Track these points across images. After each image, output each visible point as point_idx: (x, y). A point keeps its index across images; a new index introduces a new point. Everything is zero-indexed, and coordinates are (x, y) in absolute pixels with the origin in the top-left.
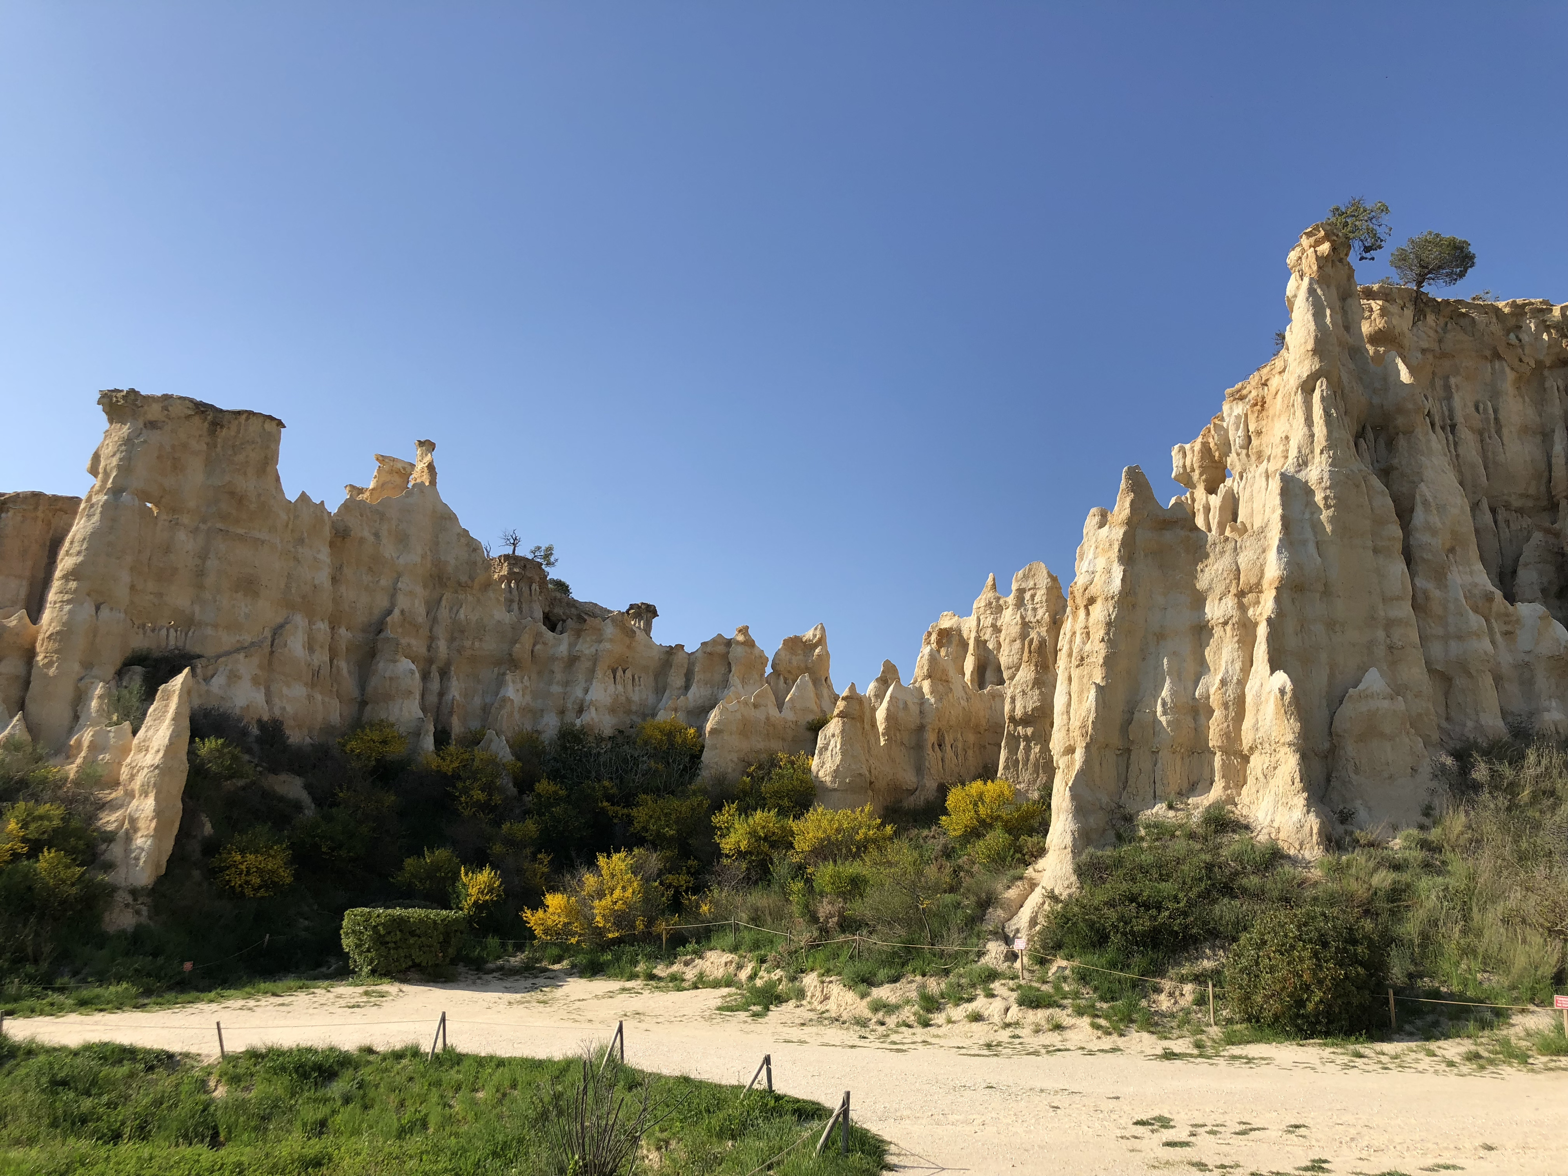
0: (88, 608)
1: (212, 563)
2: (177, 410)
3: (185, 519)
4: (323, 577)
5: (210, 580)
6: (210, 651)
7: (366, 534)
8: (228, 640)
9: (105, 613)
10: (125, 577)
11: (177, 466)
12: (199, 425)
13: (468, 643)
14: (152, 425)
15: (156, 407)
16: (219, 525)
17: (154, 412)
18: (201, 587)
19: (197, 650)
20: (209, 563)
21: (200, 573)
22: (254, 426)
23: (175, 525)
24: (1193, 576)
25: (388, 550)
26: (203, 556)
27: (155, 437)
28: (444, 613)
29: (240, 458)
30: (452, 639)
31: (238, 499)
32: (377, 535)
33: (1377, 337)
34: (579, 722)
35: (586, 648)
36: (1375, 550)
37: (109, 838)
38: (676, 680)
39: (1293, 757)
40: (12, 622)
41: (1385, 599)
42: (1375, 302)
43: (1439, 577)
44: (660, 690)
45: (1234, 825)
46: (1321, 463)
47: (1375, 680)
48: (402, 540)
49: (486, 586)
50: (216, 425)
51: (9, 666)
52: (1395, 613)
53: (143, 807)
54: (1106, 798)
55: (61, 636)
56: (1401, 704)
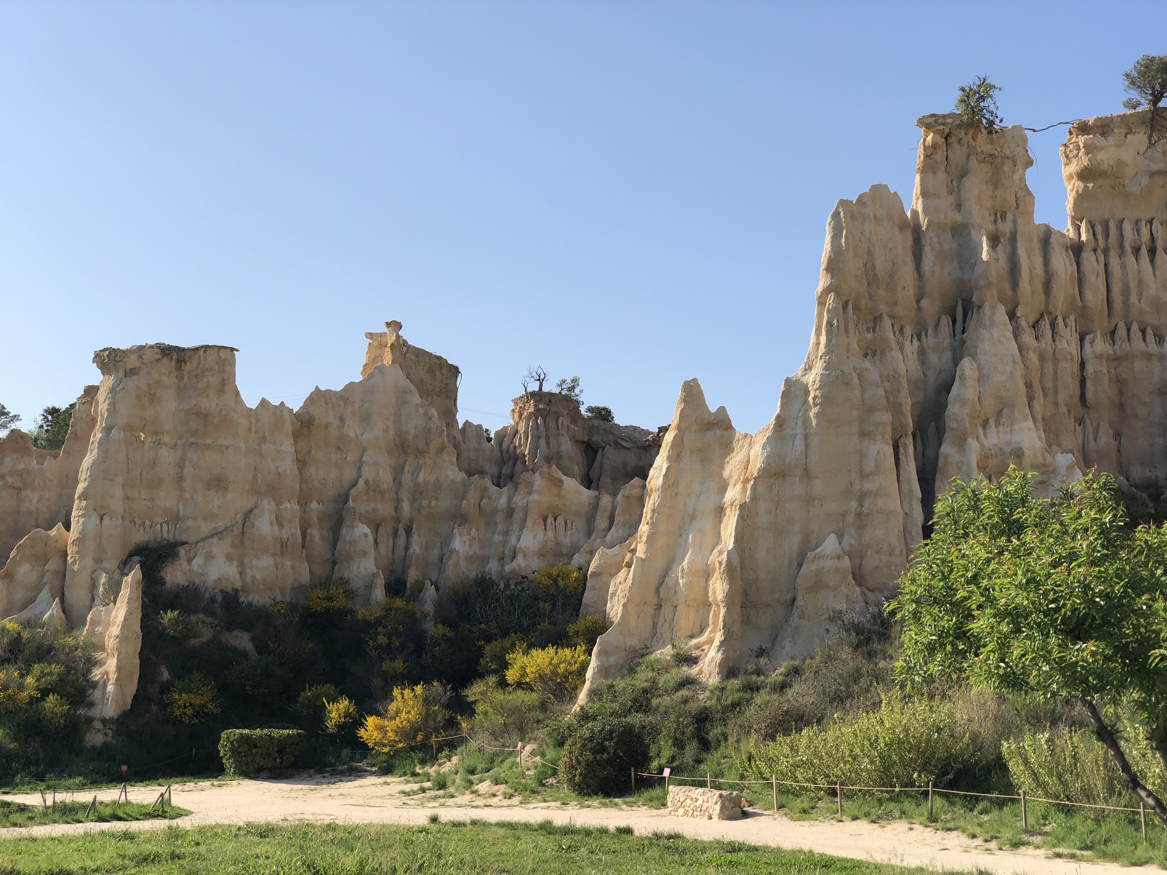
0: (95, 519)
1: (188, 471)
2: (149, 356)
3: (166, 439)
5: (188, 484)
6: (191, 538)
7: (331, 419)
8: (206, 528)
9: (106, 521)
10: (118, 493)
11: (154, 399)
12: (169, 364)
13: (425, 503)
14: (131, 372)
15: (134, 358)
16: (192, 440)
17: (132, 362)
18: (181, 490)
19: (183, 538)
20: (186, 471)
21: (181, 479)
22: (212, 356)
23: (159, 444)
24: (722, 467)
25: (353, 428)
26: (181, 466)
27: (132, 382)
28: (406, 478)
29: (202, 384)
30: (413, 500)
31: (203, 416)
32: (342, 419)
33: (1084, 175)
34: (508, 568)
35: (519, 500)
36: (863, 434)
37: (94, 685)
38: (601, 523)
39: (723, 611)
40: (53, 532)
41: (863, 475)
42: (1081, 140)
43: (961, 442)
44: (589, 532)
45: (692, 661)
46: (819, 367)
47: (830, 544)
48: (366, 418)
49: (442, 450)
50: (180, 362)
51: (53, 565)
52: (869, 486)
53: (112, 664)
54: (634, 642)
55: (79, 541)
56: (846, 562)
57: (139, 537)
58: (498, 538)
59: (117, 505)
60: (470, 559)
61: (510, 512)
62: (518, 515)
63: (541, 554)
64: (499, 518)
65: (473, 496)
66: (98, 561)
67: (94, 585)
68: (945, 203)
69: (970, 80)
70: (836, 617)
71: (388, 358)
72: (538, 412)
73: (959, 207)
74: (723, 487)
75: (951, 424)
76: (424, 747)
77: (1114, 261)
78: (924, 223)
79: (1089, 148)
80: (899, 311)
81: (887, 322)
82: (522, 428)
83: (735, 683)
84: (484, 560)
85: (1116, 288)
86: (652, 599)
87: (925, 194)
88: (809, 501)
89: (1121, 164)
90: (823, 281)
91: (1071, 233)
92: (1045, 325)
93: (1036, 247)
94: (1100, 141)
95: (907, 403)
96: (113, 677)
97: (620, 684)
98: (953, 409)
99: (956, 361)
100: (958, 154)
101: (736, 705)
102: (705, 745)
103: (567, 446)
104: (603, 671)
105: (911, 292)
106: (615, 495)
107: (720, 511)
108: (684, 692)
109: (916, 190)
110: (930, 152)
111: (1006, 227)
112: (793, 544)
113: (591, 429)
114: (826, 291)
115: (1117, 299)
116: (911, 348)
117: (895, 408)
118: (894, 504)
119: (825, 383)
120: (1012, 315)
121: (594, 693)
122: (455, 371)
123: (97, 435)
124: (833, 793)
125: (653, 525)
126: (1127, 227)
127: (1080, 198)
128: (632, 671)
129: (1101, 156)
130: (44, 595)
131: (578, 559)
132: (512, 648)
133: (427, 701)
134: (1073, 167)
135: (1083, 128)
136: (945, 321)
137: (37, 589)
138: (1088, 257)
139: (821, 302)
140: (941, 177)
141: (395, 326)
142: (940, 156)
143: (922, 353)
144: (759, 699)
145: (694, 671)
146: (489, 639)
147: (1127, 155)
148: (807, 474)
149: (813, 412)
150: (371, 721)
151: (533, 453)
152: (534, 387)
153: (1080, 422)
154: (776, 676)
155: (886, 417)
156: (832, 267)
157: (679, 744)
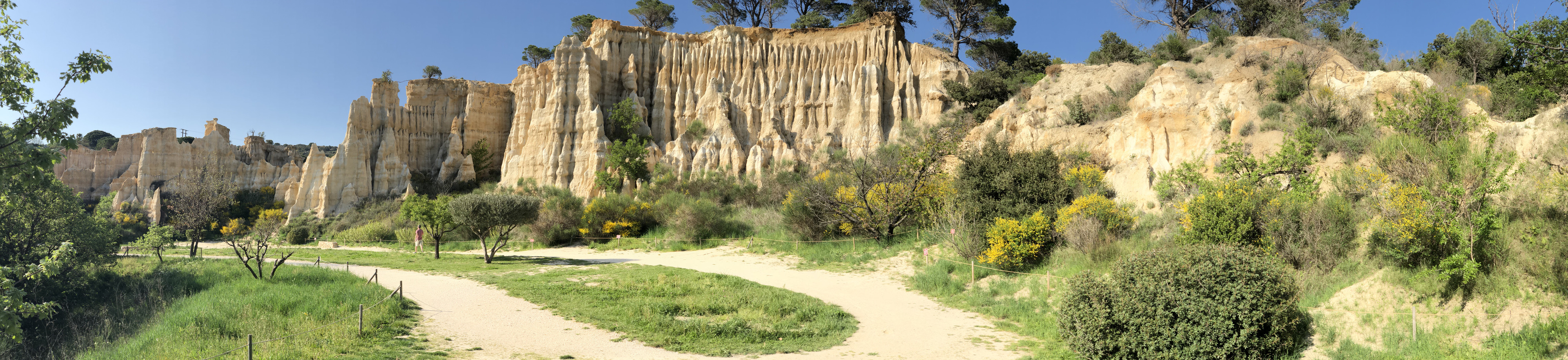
0: (144, 175)
1: (165, 162)
2: (154, 131)
3: (159, 153)
4: (190, 159)
5: (165, 165)
6: (167, 180)
7: (200, 146)
8: (170, 177)
9: (147, 176)
10: (149, 168)
11: (156, 142)
12: (159, 133)
14: (150, 136)
16: (166, 153)
17: (150, 133)
18: (163, 167)
19: (165, 180)
21: (163, 164)
22: (170, 130)
23: (157, 155)
24: (323, 166)
25: (206, 149)
26: (163, 160)
27: (151, 138)
28: (221, 162)
31: (169, 147)
32: (203, 146)
33: (412, 94)
34: (251, 187)
35: (254, 168)
36: (358, 159)
37: (150, 218)
38: (277, 175)
39: (324, 201)
40: (133, 178)
41: (358, 169)
42: (412, 85)
43: (381, 161)
44: (274, 177)
45: (316, 213)
46: (347, 142)
47: (350, 185)
48: (210, 146)
49: (231, 154)
50: (162, 132)
51: (134, 187)
52: (359, 171)
53: (154, 213)
54: (300, 208)
55: (140, 181)
56: (354, 190)
57: (153, 179)
58: (248, 179)
59: (149, 171)
60: (240, 185)
61: (251, 172)
62: (253, 173)
63: (261, 183)
64: (248, 173)
65: (240, 167)
66: (145, 186)
67: (144, 192)
68: (378, 101)
69: (385, 71)
70: (352, 203)
71: (215, 129)
72: (252, 142)
73: (382, 102)
74: (323, 170)
75: (379, 156)
76: (239, 234)
77: (418, 116)
78: (373, 106)
79: (413, 88)
80: (367, 128)
81: (364, 131)
82: (248, 146)
83: (327, 219)
84: (244, 185)
85: (418, 123)
86: (304, 198)
87: (374, 98)
88: (345, 175)
89: (421, 92)
90: (349, 121)
91: (408, 108)
92: (401, 131)
93: (400, 112)
94: (416, 86)
95: (369, 151)
96: (155, 216)
97: (298, 219)
98: (380, 153)
99: (380, 141)
100: (382, 89)
101: (329, 224)
102: (321, 233)
103: (261, 152)
104: (293, 216)
105: (370, 123)
106: (281, 167)
107: (322, 176)
108: (315, 221)
109: (371, 97)
110: (375, 88)
111: (392, 107)
112: (340, 185)
113: (267, 147)
114: (350, 123)
115: (418, 125)
116: (370, 137)
117: (366, 152)
118: (366, 176)
119: (349, 146)
120: (393, 129)
121: (291, 221)
122: (229, 130)
123: (143, 153)
124: (357, 242)
125: (305, 180)
126: (422, 108)
127: (410, 100)
128: (300, 215)
129: (416, 90)
130: (132, 195)
131: (272, 185)
132: (260, 209)
133: (239, 222)
134: (409, 92)
135: (412, 82)
136: (378, 130)
137: (130, 193)
138: (411, 114)
139: (349, 126)
140: (378, 95)
141: (216, 119)
142: (377, 89)
143: (372, 138)
144: (334, 222)
145: (317, 215)
146: (251, 207)
147: (422, 90)
148: (344, 168)
149: (346, 153)
150: (224, 228)
151: (251, 154)
152: (251, 135)
153: (408, 155)
154: (337, 217)
155: (364, 155)
156: (352, 117)
157: (315, 233)
